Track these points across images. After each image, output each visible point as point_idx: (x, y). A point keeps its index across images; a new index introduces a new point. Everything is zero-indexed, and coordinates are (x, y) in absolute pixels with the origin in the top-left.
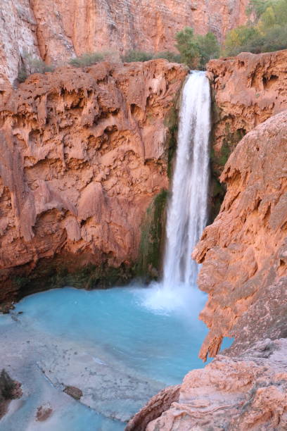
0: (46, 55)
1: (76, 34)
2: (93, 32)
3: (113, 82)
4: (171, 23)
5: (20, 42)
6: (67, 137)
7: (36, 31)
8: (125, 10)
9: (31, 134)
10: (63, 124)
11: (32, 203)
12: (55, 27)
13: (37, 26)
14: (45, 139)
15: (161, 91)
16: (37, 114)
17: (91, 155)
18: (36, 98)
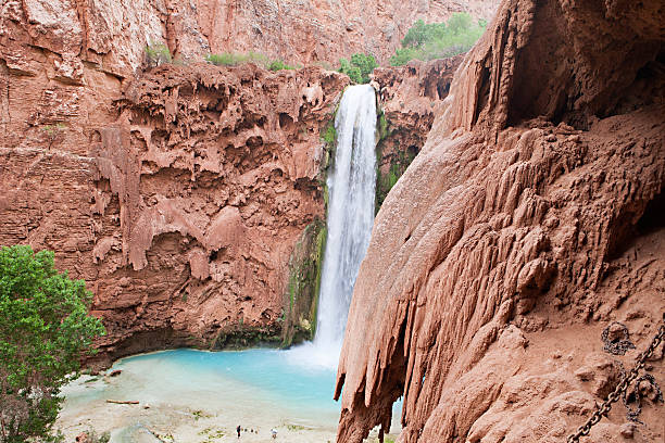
0: (175, 51)
1: (215, 33)
2: (234, 33)
3: (260, 86)
4: (323, 40)
5: (147, 27)
6: (200, 144)
7: (167, 23)
8: (273, 16)
9: (153, 135)
10: (195, 128)
11: (148, 221)
12: (189, 21)
13: (168, 16)
14: (171, 143)
15: (317, 102)
16: (164, 108)
17: (228, 171)
18: (164, 91)
